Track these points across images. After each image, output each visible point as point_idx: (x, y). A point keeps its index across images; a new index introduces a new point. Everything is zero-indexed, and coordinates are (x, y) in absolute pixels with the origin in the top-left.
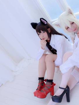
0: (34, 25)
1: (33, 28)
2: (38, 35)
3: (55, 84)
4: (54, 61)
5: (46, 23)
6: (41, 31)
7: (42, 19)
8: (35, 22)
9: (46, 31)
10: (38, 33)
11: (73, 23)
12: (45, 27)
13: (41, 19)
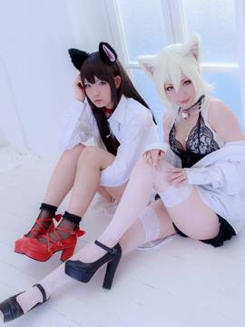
1: (72, 64)
3: (82, 233)
4: (101, 170)
6: (96, 79)
7: (106, 44)
10: (86, 80)
11: (188, 82)
13: (101, 44)
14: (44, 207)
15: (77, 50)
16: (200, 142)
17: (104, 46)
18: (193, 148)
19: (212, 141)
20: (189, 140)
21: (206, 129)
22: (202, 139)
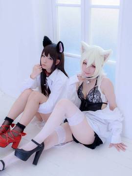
0: (47, 42)
1: (42, 45)
2: (42, 56)
3: (24, 134)
4: (40, 104)
5: (61, 52)
6: (49, 55)
7: (62, 43)
8: (51, 40)
9: (53, 59)
10: (44, 53)
12: (57, 54)
13: (60, 42)
14: (7, 119)
15: (48, 38)
16: (94, 97)
17: (61, 43)
18: (90, 99)
19: (100, 98)
20: (88, 95)
21: (98, 91)
22: (95, 96)
